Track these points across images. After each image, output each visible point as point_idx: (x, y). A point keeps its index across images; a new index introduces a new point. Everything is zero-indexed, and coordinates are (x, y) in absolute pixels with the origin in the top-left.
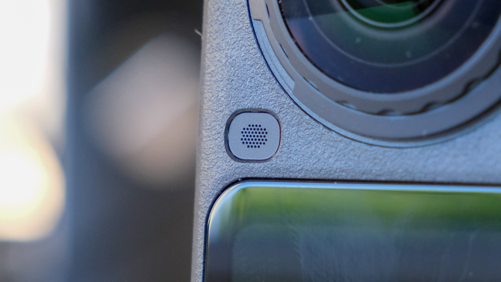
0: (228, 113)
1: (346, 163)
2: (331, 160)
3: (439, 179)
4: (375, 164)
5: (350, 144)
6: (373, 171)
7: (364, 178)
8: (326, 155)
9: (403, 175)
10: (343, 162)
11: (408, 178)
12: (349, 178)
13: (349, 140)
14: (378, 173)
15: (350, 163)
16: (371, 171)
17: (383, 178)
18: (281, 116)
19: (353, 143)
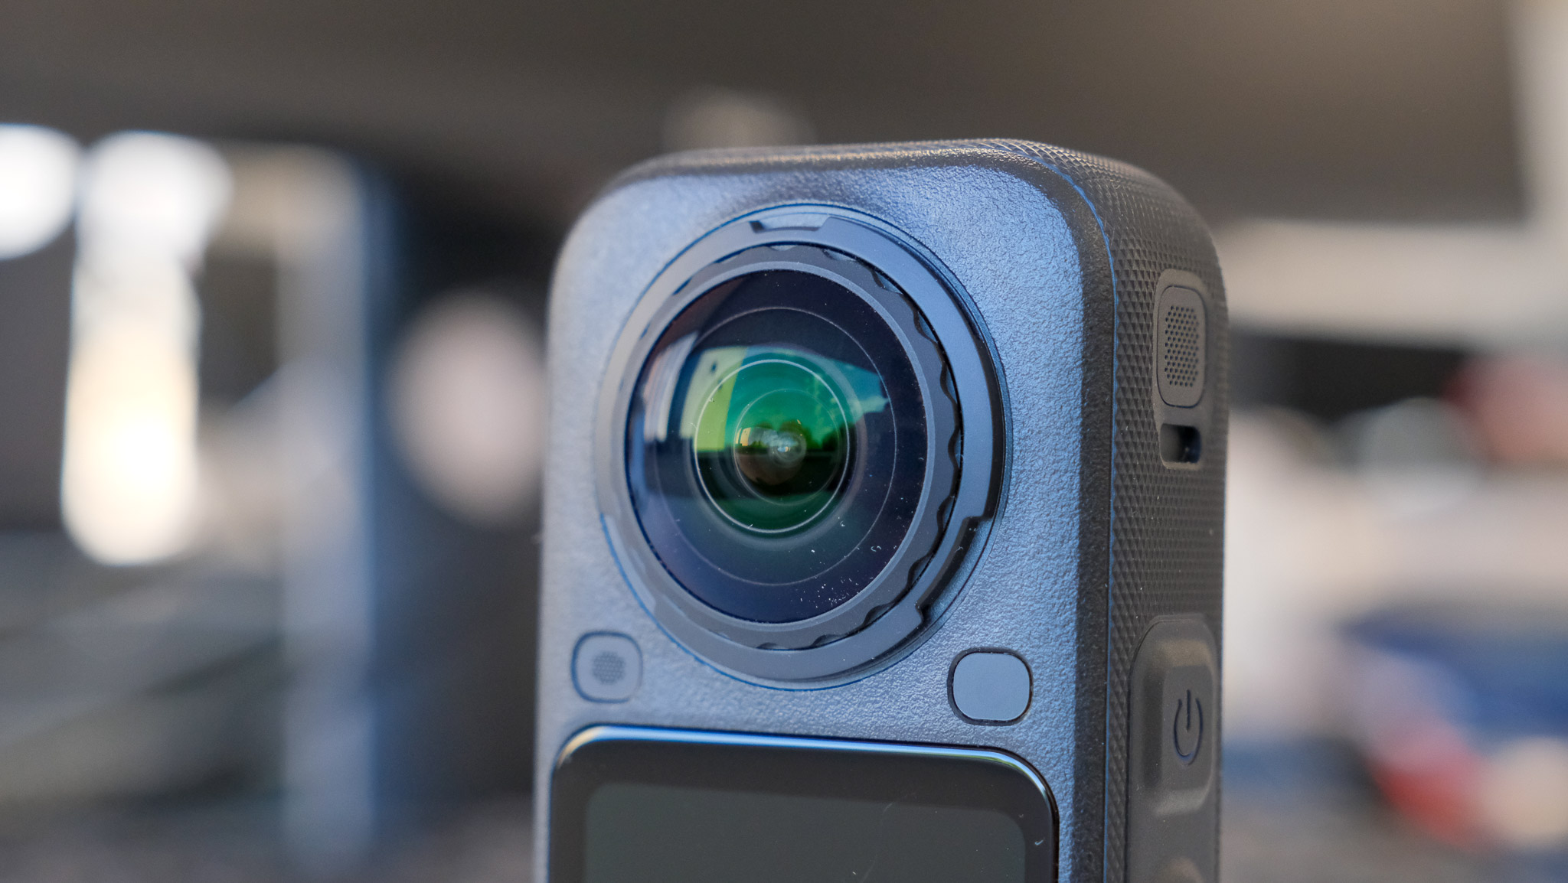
0: (575, 636)
1: (723, 709)
2: (706, 704)
3: (841, 734)
4: (761, 711)
5: (727, 683)
6: (759, 721)
7: (746, 729)
8: (698, 698)
9: (796, 726)
10: (721, 707)
11: (804, 732)
12: (729, 728)
13: (727, 678)
14: (764, 722)
15: (730, 708)
16: (756, 719)
17: (771, 730)
18: (641, 642)
19: (733, 682)
